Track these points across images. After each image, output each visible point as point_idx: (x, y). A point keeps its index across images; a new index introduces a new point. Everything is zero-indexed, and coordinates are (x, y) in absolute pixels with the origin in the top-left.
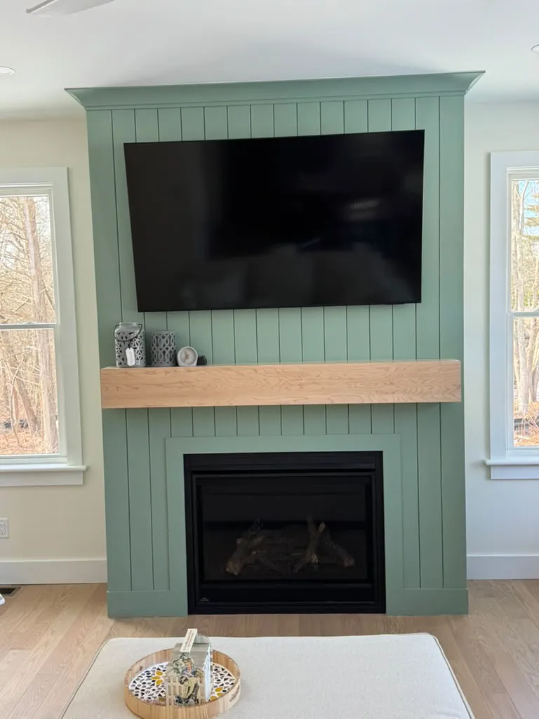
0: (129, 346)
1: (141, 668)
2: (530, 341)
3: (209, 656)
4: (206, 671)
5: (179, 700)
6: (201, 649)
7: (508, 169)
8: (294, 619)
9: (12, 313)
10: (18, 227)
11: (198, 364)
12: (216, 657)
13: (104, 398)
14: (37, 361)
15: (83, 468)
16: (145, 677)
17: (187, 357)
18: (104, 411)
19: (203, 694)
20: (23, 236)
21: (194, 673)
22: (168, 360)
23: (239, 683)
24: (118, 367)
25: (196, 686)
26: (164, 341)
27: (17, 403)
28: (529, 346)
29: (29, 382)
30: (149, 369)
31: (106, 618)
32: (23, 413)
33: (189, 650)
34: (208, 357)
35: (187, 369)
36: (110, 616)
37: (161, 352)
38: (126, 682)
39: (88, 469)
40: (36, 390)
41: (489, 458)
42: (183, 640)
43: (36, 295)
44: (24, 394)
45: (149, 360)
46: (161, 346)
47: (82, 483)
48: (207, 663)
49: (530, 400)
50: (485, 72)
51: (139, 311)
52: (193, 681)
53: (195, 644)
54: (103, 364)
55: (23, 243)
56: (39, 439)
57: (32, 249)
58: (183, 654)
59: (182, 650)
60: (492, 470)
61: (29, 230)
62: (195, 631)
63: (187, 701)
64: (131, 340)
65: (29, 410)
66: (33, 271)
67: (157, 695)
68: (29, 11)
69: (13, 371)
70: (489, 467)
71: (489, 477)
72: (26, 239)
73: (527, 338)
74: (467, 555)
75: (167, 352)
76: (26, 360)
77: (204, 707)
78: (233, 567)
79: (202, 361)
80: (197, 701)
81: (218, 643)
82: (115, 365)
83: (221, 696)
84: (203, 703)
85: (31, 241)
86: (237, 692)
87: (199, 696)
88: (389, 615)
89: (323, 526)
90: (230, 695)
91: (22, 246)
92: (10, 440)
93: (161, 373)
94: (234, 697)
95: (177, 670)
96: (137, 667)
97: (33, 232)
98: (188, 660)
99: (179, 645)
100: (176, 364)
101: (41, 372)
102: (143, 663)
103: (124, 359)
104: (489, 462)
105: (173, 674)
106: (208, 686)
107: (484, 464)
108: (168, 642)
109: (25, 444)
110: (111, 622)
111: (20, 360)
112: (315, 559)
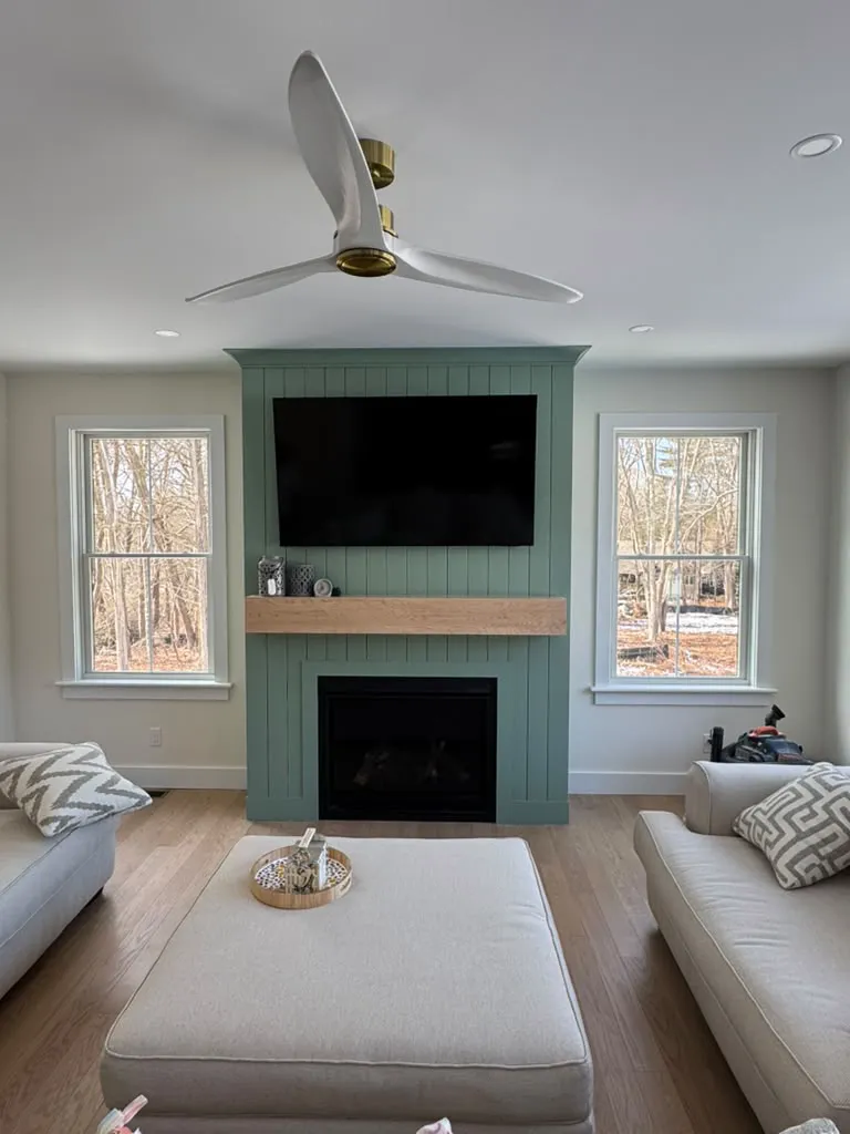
0: (271, 577)
1: (267, 862)
2: (661, 574)
3: (325, 852)
4: (320, 865)
5: (297, 889)
6: (318, 846)
7: (616, 429)
8: (414, 825)
9: (176, 536)
10: (185, 457)
11: (333, 595)
12: (332, 854)
13: (248, 625)
14: (197, 581)
15: (229, 685)
16: (270, 869)
17: (322, 588)
18: (247, 635)
19: (317, 883)
20: (189, 463)
21: (310, 866)
22: (305, 590)
23: (350, 875)
24: (260, 596)
25: (312, 877)
26: (302, 574)
27: (177, 621)
28: (660, 580)
29: (190, 601)
30: (289, 599)
31: (245, 821)
32: (183, 630)
33: (306, 845)
34: (343, 589)
35: (323, 601)
36: (249, 819)
37: (299, 584)
38: (253, 873)
39: (233, 686)
40: (196, 609)
41: (594, 685)
42: (302, 839)
43: (198, 519)
44: (185, 612)
45: (289, 590)
46: (299, 577)
47: (226, 698)
48: (323, 858)
49: (660, 630)
50: (590, 346)
51: (282, 545)
52: (309, 872)
53: (313, 841)
54: (247, 593)
55: (189, 469)
56: (197, 655)
57: (196, 475)
58: (301, 849)
59: (300, 846)
60: (597, 696)
61: (194, 458)
62: (314, 830)
63: (303, 889)
64: (273, 572)
65: (189, 628)
66: (196, 497)
67: (278, 885)
68: (187, 300)
69: (175, 590)
70: (594, 693)
71: (594, 702)
72: (191, 467)
73: (658, 571)
74: (570, 772)
75: (305, 584)
76: (187, 579)
77: (318, 894)
78: (361, 779)
79: (336, 593)
80: (311, 889)
81: (333, 842)
82: (257, 594)
83: (333, 886)
84: (317, 891)
85: (196, 469)
86: (347, 884)
87: (314, 886)
88: (498, 825)
89: (443, 744)
90: (341, 885)
91: (188, 472)
92: (170, 654)
93: (299, 603)
94: (345, 887)
95: (295, 862)
96: (263, 860)
97: (198, 461)
98: (306, 854)
99: (298, 842)
100: (313, 594)
101: (200, 592)
102: (268, 857)
103: (266, 588)
104: (593, 689)
105: (293, 866)
106: (323, 876)
107: (589, 690)
108: (290, 841)
109: (183, 659)
110: (250, 824)
111: (182, 579)
112: (434, 773)
